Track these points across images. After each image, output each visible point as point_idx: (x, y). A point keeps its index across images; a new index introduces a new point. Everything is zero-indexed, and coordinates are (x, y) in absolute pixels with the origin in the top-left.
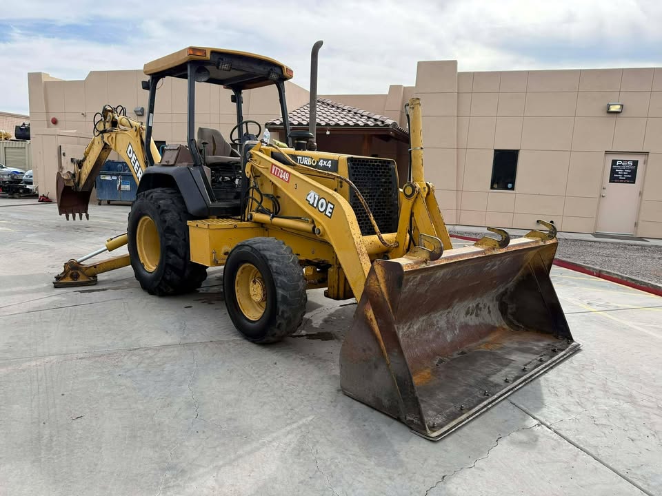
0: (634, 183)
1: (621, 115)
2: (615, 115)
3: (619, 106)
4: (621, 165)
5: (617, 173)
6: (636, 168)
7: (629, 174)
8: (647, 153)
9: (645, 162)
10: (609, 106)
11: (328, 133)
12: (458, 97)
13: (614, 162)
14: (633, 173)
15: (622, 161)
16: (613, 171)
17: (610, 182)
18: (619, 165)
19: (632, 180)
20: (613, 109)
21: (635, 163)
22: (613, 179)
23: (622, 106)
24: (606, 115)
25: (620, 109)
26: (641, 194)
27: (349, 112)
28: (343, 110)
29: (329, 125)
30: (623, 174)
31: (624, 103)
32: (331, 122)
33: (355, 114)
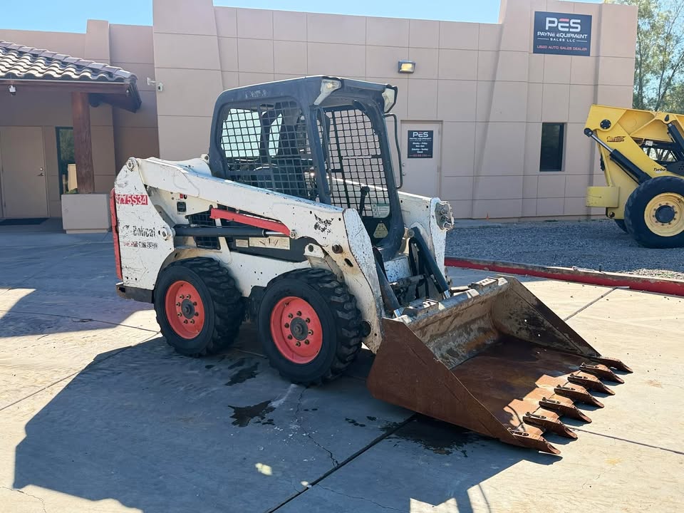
0: (432, 157)
1: (411, 76)
2: (406, 76)
3: (410, 66)
4: (417, 137)
5: (414, 146)
6: (432, 139)
7: (426, 146)
8: (441, 122)
9: (441, 133)
10: (400, 64)
12: (218, 40)
13: (410, 133)
14: (430, 145)
15: (418, 131)
16: (410, 145)
17: (409, 157)
18: (415, 137)
19: (429, 154)
20: (406, 67)
21: (431, 133)
22: (412, 154)
23: (414, 64)
24: (398, 75)
25: (412, 68)
26: (440, 169)
27: (35, 56)
28: (21, 54)
29: (13, 76)
30: (420, 148)
31: (416, 62)
32: (16, 72)
33: (49, 60)
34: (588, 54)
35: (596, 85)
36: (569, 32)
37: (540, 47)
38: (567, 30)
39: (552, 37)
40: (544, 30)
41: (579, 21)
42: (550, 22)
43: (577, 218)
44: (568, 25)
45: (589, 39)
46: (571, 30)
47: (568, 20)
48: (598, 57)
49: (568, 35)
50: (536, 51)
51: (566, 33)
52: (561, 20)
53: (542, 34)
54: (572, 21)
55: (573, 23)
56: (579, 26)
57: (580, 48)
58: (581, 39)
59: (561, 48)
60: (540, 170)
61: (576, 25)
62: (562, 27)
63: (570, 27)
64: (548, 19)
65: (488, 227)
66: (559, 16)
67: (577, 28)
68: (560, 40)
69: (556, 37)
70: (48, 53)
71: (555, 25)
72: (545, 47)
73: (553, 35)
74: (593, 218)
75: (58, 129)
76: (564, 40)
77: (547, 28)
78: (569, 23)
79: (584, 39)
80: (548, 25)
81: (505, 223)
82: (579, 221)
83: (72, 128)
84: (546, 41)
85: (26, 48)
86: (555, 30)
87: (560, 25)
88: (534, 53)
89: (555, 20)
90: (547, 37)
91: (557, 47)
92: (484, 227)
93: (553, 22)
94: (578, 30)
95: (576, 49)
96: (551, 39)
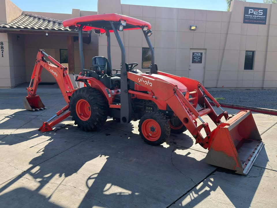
0: (201, 63)
1: (195, 31)
2: (193, 31)
3: (195, 27)
4: (196, 55)
5: (195, 59)
6: (202, 56)
7: (199, 59)
8: (206, 49)
9: (206, 53)
10: (191, 27)
11: (47, 34)
13: (193, 53)
14: (201, 58)
15: (197, 53)
16: (193, 58)
17: (192, 63)
19: (200, 62)
20: (193, 28)
21: (201, 54)
22: (194, 62)
23: (196, 27)
24: (190, 31)
25: (195, 28)
26: (204, 68)
27: (54, 22)
28: (49, 21)
29: (48, 29)
30: (197, 59)
31: (197, 26)
32: (49, 28)
33: (60, 24)
34: (265, 24)
35: (268, 36)
36: (258, 15)
37: (246, 21)
38: (257, 14)
39: (251, 17)
40: (248, 14)
41: (262, 11)
42: (251, 11)
43: (258, 89)
44: (258, 12)
45: (266, 18)
46: (259, 14)
47: (258, 10)
48: (269, 25)
49: (258, 16)
50: (244, 22)
51: (257, 15)
52: (255, 10)
53: (247, 16)
54: (259, 11)
55: (260, 11)
56: (262, 13)
57: (262, 21)
58: (263, 18)
59: (254, 21)
60: (244, 69)
61: (261, 12)
62: (255, 13)
63: (258, 13)
64: (250, 10)
65: (224, 91)
66: (254, 9)
67: (261, 13)
68: (254, 18)
69: (253, 17)
70: (59, 21)
71: (252, 12)
72: (248, 21)
73: (252, 16)
74: (264, 89)
75: (60, 50)
76: (256, 18)
77: (249, 13)
78: (258, 11)
79: (264, 18)
80: (250, 12)
81: (230, 90)
82: (259, 90)
83: (67, 50)
84: (249, 19)
85: (51, 19)
86: (252, 14)
87: (254, 12)
88: (244, 23)
89: (253, 10)
90: (249, 17)
91: (253, 21)
92: (222, 91)
93: (252, 11)
94: (262, 14)
95: (260, 22)
96: (251, 18)
